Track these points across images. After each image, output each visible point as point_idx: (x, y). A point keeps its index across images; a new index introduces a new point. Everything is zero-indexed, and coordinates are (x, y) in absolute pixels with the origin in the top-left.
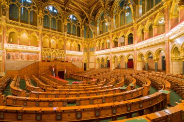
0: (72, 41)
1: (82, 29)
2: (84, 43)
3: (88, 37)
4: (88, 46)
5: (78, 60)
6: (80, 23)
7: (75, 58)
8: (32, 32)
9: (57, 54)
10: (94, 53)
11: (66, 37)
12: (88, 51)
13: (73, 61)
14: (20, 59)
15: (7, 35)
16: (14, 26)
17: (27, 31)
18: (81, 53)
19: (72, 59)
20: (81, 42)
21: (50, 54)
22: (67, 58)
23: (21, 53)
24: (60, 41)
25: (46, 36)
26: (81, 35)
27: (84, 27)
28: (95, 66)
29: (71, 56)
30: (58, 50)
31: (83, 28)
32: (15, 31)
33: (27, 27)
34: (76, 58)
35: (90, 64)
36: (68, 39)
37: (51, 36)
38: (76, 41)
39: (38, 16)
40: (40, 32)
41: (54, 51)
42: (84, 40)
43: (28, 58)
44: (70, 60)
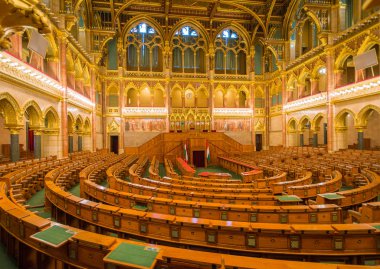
0: (226, 87)
1: (251, 54)
2: (256, 86)
3: (267, 70)
4: (268, 92)
5: (241, 127)
6: (245, 42)
7: (233, 124)
8: (155, 83)
9: (195, 118)
10: (281, 109)
11: (213, 82)
12: (266, 103)
13: (228, 129)
14: (141, 130)
15: (125, 94)
16: (131, 79)
17: (149, 83)
18: (248, 112)
19: (226, 126)
20: (248, 87)
21: (183, 117)
22: (216, 124)
23: (142, 121)
24: (202, 90)
25: (177, 85)
26: (248, 68)
27: (256, 49)
28: (285, 141)
29: (224, 118)
30: (197, 110)
31: (253, 53)
32: (134, 87)
33: (148, 76)
34: (236, 122)
35: (272, 135)
36: (216, 85)
37: (184, 85)
38: (236, 86)
39: (164, 53)
40: (167, 80)
41: (191, 112)
42: (256, 79)
43: (152, 127)
44: (222, 128)
